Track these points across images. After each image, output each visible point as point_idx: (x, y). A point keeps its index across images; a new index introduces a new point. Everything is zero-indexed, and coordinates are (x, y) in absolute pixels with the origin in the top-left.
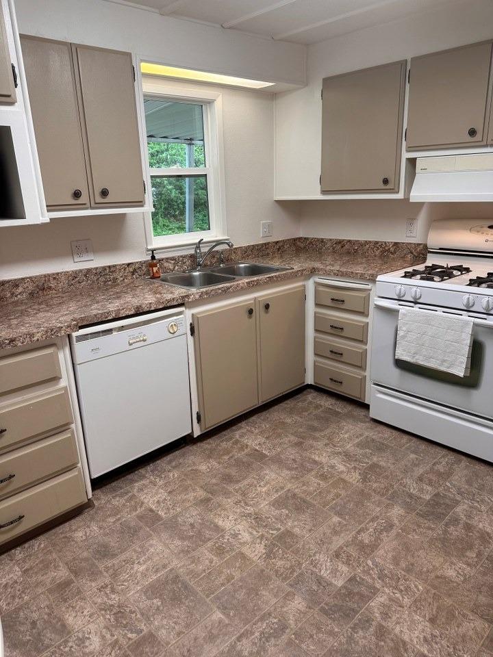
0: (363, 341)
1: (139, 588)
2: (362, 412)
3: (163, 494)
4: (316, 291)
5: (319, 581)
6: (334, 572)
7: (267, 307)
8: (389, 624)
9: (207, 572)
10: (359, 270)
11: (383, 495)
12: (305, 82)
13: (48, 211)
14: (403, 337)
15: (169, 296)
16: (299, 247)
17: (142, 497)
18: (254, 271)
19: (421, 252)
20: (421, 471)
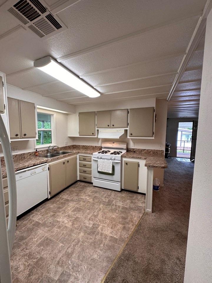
0: (91, 168)
1: (35, 245)
2: (91, 185)
3: (40, 217)
4: (79, 157)
5: (86, 227)
6: (89, 224)
7: (68, 161)
8: (103, 232)
9: (56, 234)
10: (89, 152)
11: (98, 203)
12: (74, 112)
13: (11, 139)
14: (99, 166)
15: (43, 161)
16: (74, 147)
17: (34, 219)
18: (64, 153)
19: (101, 148)
20: (105, 195)
